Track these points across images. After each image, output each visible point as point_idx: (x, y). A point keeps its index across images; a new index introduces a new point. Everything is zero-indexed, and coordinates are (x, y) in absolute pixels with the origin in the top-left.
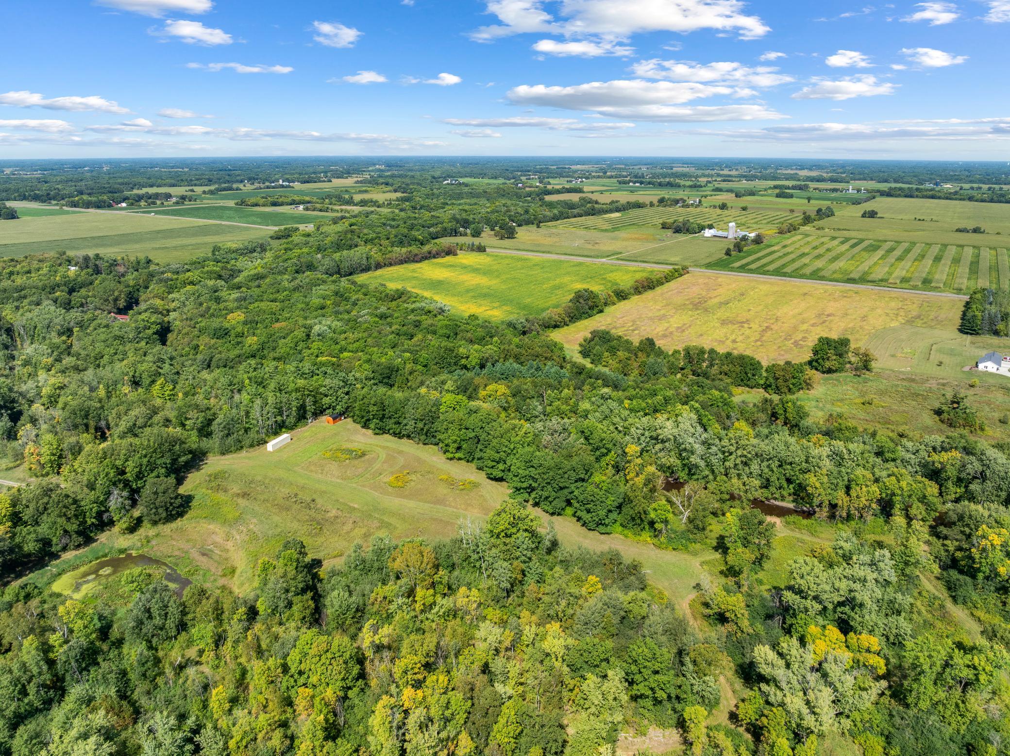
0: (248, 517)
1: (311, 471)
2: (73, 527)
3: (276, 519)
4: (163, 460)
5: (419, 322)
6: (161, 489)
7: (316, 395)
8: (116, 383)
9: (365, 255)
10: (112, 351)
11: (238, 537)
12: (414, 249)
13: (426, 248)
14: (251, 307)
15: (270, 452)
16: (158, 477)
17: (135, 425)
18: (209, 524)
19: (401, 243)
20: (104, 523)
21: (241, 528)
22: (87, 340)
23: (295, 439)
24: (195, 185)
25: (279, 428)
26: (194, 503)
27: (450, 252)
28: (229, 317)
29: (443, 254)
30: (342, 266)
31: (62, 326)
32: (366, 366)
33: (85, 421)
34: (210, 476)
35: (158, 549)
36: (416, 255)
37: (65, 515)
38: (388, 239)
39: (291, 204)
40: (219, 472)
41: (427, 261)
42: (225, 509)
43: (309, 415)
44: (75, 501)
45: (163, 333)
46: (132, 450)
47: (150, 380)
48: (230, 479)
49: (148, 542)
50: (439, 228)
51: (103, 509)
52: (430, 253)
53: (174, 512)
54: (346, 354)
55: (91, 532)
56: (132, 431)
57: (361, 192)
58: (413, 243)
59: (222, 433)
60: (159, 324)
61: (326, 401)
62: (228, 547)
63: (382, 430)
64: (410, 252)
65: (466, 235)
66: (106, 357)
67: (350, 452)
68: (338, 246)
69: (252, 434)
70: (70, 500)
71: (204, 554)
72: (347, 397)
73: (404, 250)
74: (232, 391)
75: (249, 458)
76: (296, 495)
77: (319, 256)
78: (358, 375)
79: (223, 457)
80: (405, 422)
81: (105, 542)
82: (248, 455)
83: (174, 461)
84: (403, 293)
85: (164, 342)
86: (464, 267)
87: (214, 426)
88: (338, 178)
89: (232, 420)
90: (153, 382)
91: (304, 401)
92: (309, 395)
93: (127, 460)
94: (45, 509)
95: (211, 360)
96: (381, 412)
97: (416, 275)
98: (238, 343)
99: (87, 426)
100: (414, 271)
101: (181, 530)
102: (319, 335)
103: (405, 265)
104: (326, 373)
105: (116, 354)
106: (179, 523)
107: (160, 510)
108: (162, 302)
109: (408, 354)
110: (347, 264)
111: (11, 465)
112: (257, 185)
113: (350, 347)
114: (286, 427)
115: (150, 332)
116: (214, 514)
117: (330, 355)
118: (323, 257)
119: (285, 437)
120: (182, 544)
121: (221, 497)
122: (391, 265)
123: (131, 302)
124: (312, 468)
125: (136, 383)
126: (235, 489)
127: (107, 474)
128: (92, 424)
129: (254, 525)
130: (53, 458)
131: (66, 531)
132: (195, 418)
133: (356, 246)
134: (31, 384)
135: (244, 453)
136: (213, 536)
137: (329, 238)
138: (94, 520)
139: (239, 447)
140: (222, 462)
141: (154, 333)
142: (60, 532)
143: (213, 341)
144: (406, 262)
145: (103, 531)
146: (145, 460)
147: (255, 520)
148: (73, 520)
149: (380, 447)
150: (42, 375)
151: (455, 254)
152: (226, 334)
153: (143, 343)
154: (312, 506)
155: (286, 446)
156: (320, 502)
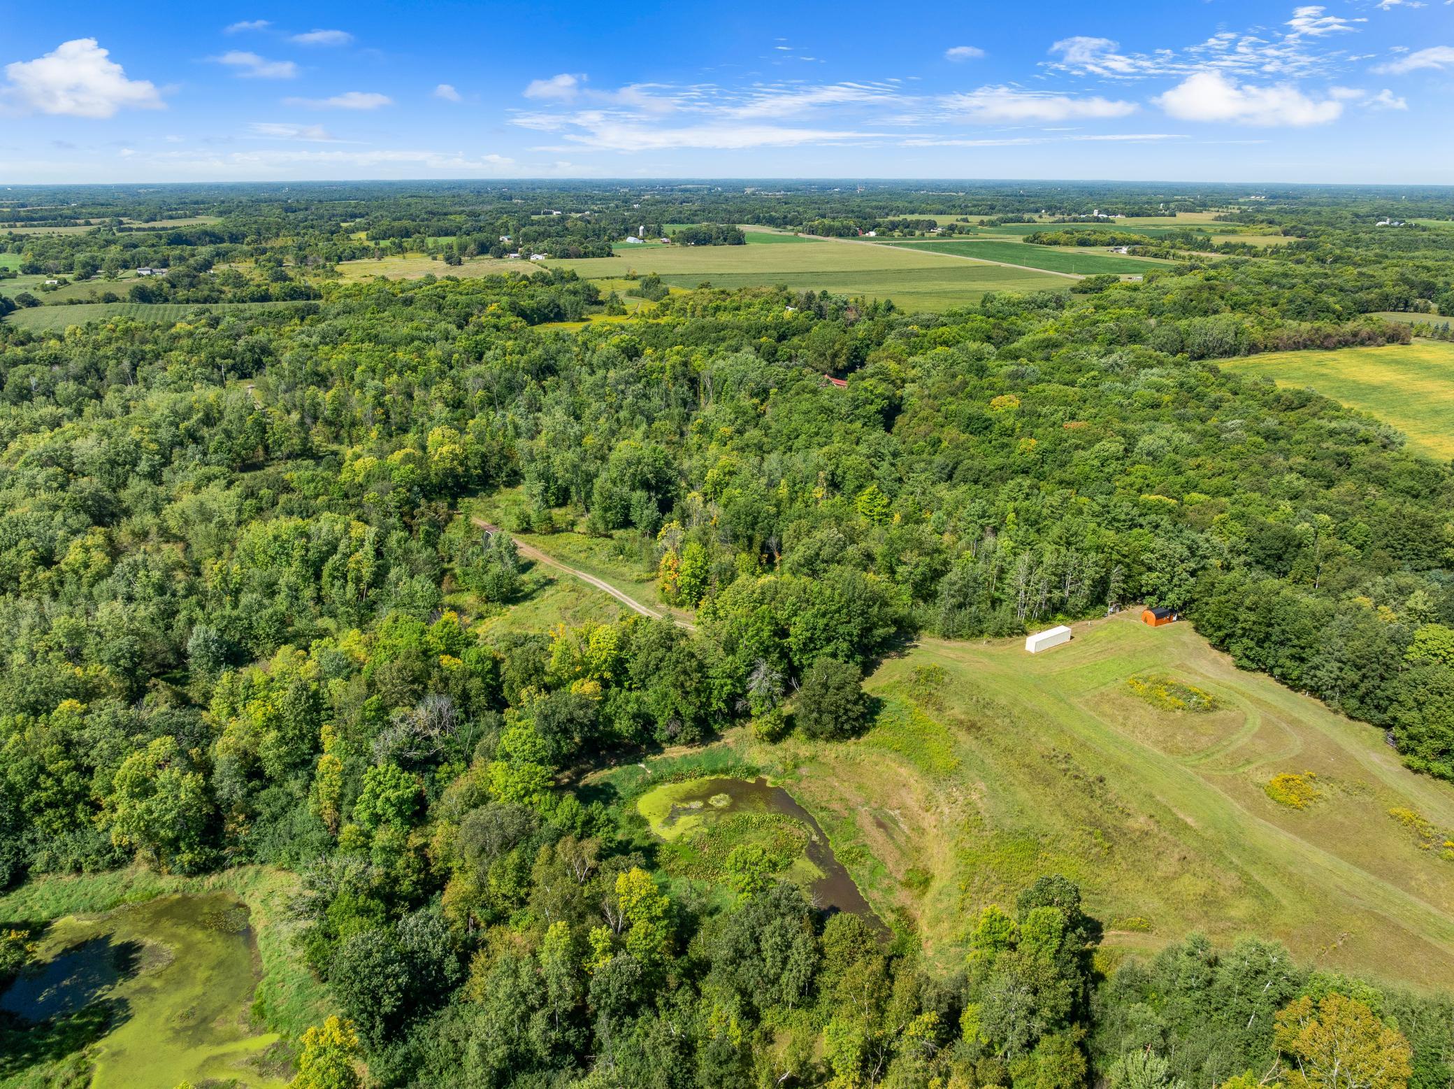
0: (972, 774)
1: (1104, 715)
2: (688, 710)
3: (1023, 795)
4: (849, 627)
5: (1347, 456)
6: (835, 680)
7: (1132, 563)
8: (806, 480)
9: (1233, 327)
10: (813, 430)
11: (947, 811)
12: (1326, 326)
13: (1349, 326)
14: (1032, 390)
15: (1029, 653)
16: (834, 655)
17: (818, 555)
18: (901, 764)
19: (1300, 314)
20: (736, 714)
21: (956, 794)
22: (783, 409)
23: (1078, 638)
24: (971, 214)
25: (1051, 612)
26: (882, 717)
27: (1395, 337)
28: (994, 401)
29: (1380, 340)
30: (1189, 341)
31: (758, 384)
32: (1236, 526)
33: (750, 532)
34: (919, 672)
35: (808, 789)
36: (1328, 336)
37: (682, 685)
38: (1274, 305)
39: (1109, 245)
40: (935, 671)
41: (1346, 350)
42: (933, 746)
43: (1111, 598)
44: (701, 667)
45: (890, 414)
46: (805, 600)
47: (857, 483)
48: (952, 687)
49: (796, 766)
50: (1373, 295)
51: (739, 691)
52: (1355, 335)
53: (847, 727)
54: (1195, 496)
55: (716, 722)
56: (812, 566)
57: (1223, 232)
58: (1322, 315)
59: (953, 601)
60: (888, 398)
61: (1149, 579)
62: (925, 824)
63: (1254, 663)
64: (1319, 329)
65: (1426, 310)
66: (804, 436)
67: (1187, 693)
68: (1185, 309)
69: (1003, 613)
70: (694, 663)
71: (880, 825)
72: (1192, 580)
73: (1306, 326)
74: (983, 527)
75: (991, 656)
76: (1068, 757)
77: (1153, 321)
78: (1216, 540)
79: (946, 643)
80: (1317, 660)
81: (732, 745)
82: (990, 649)
83: (867, 630)
84: (1309, 400)
85: (888, 428)
86: (1427, 369)
87: (942, 586)
88: (1186, 211)
89: (975, 580)
90: (860, 487)
91: (1108, 572)
92: (1118, 562)
93: (795, 614)
94: (658, 668)
95: (955, 468)
96: (1263, 628)
97: (1325, 371)
98: (1004, 446)
99: (750, 539)
100: (1320, 363)
101: (851, 762)
102: (1149, 454)
103: (1304, 353)
104: (1157, 526)
105: (817, 434)
106: (850, 747)
107: (826, 718)
108: (897, 366)
109: (1327, 517)
110: (1199, 340)
111: (645, 576)
112: (1058, 216)
113: (1205, 484)
114: (1067, 613)
115: (873, 408)
116: (912, 750)
117: (1164, 492)
118: (1160, 324)
119: (1059, 632)
120: (847, 790)
121: (929, 717)
122: (1276, 349)
123: (856, 361)
124: (1106, 708)
125: (834, 485)
126: (958, 710)
127: (760, 630)
128: (758, 538)
129: (978, 793)
130: (693, 581)
131: (677, 712)
132: (913, 564)
133: (1216, 312)
134: (696, 461)
135: (982, 645)
136: (903, 792)
137: (1169, 296)
138: (722, 705)
139: (976, 630)
140: (943, 652)
141: (878, 412)
142: (669, 713)
143: (963, 437)
144: (1306, 347)
145: (733, 724)
146: (821, 622)
147: (982, 785)
148: (692, 698)
149: (1250, 698)
150: (713, 449)
151: (1405, 343)
152: (986, 428)
153: (858, 424)
154: (1098, 792)
155: (1059, 649)
156: (1114, 785)
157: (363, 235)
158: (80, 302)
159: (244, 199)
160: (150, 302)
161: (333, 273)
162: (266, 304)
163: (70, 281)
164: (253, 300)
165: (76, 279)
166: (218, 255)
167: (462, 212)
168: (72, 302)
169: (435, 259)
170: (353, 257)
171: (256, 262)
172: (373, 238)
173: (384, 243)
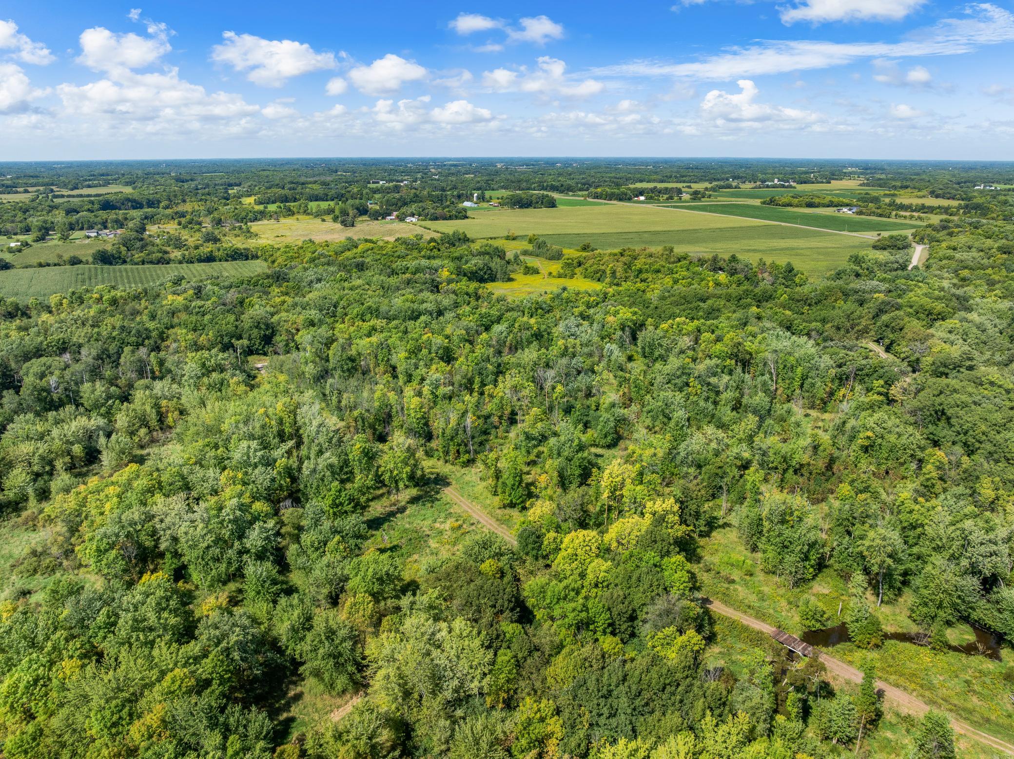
157: (250, 200)
158: (48, 265)
159: (140, 173)
160: (111, 264)
161: (249, 234)
162: (213, 264)
163: (30, 242)
164: (200, 260)
165: (34, 241)
166: (146, 218)
167: (315, 182)
168: (41, 265)
169: (324, 220)
170: (255, 219)
171: (180, 224)
172: (261, 203)
173: (272, 208)
